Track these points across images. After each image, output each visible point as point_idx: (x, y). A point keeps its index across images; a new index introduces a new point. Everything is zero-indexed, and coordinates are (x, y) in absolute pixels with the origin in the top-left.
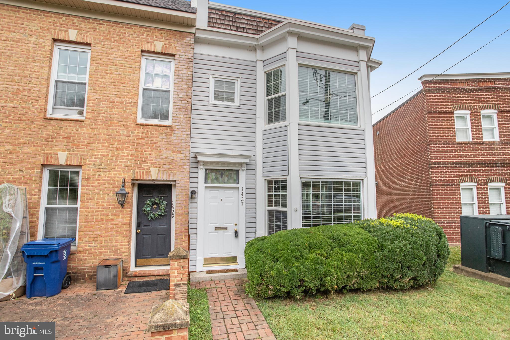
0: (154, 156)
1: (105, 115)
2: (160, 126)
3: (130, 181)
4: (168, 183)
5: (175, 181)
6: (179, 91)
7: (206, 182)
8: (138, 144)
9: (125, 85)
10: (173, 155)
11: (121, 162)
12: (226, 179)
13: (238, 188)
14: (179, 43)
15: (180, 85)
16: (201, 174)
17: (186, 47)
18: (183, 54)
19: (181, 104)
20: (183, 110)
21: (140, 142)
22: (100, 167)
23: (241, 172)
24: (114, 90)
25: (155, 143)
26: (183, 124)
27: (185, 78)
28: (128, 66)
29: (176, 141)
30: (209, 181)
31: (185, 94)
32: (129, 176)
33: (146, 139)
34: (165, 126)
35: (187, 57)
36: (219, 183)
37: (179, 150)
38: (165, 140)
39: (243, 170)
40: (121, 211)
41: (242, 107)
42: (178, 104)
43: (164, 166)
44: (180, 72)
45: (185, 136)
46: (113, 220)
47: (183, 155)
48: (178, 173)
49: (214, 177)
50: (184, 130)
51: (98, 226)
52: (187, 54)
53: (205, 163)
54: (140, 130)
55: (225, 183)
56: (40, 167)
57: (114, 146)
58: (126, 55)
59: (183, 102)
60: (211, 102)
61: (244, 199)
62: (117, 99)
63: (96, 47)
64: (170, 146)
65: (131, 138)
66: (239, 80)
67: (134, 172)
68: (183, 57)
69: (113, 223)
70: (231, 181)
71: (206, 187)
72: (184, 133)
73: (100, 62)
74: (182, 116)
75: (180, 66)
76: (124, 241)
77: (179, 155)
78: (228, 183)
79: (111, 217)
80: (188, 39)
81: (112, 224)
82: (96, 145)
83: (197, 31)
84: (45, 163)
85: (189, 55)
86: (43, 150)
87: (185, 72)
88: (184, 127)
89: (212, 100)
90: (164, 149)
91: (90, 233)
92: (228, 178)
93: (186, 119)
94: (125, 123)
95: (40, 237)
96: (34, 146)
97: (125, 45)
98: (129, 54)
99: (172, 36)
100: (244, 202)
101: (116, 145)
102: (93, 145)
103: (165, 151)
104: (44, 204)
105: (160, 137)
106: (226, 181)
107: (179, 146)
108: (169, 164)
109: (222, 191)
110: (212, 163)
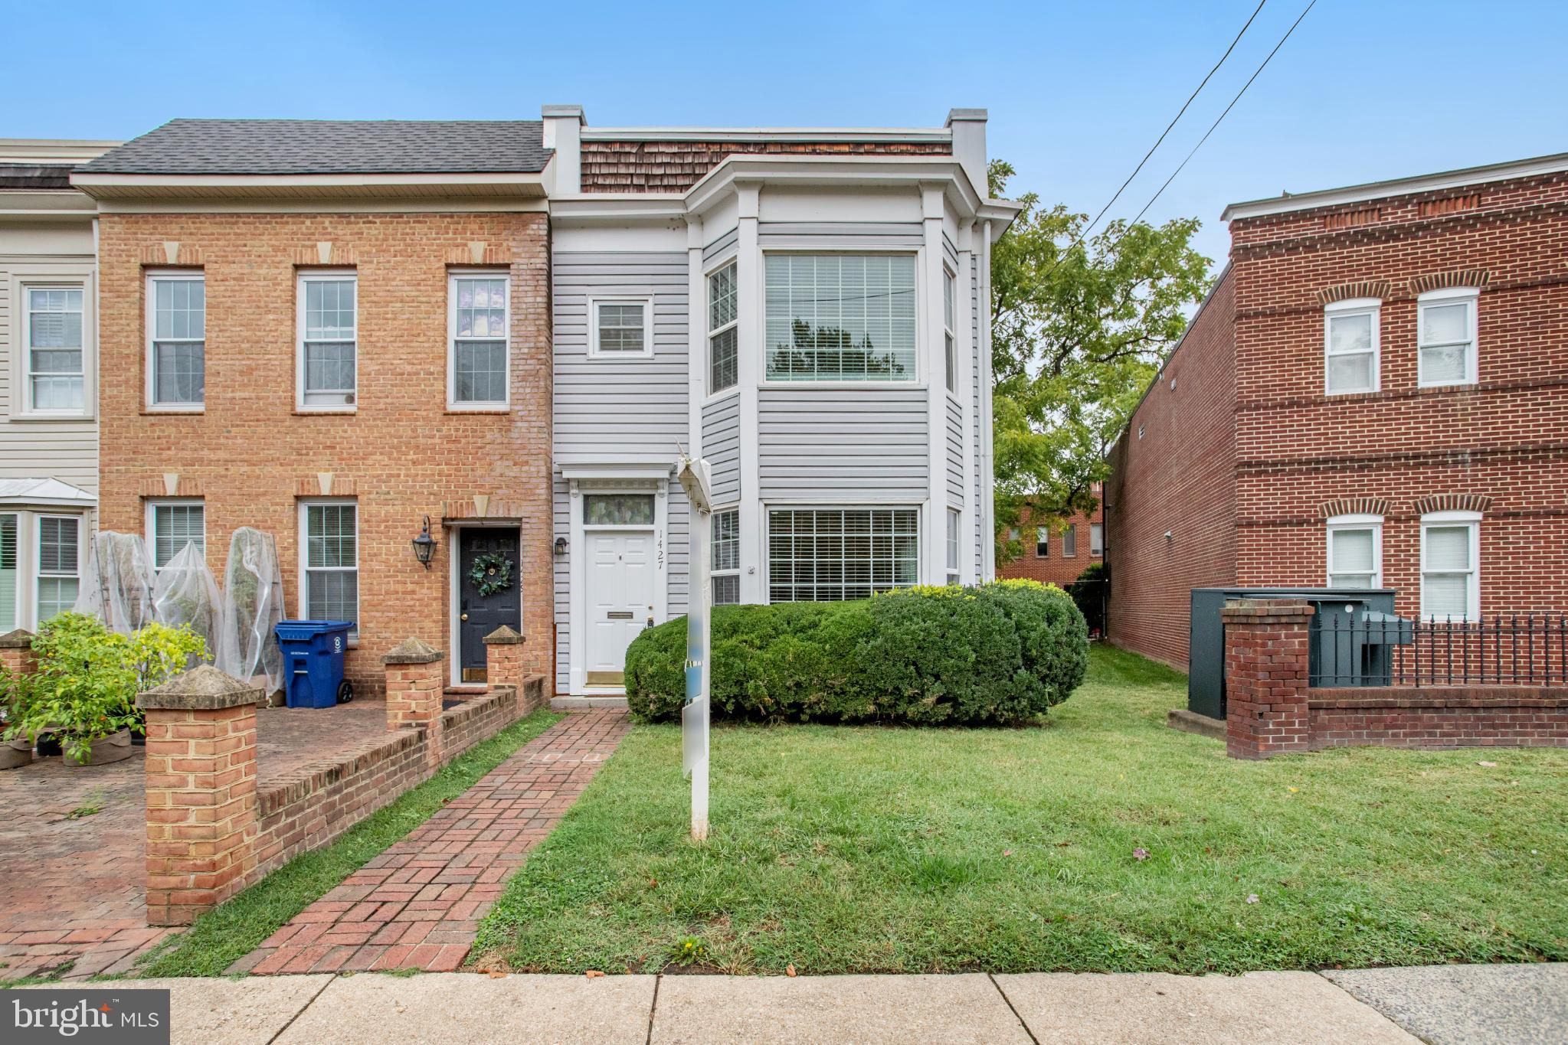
0: (479, 472)
1: (389, 400)
2: (488, 414)
3: (440, 521)
5: (520, 519)
6: (521, 339)
7: (586, 521)
8: (450, 451)
9: (420, 339)
10: (516, 469)
11: (421, 487)
12: (628, 515)
13: (652, 532)
14: (517, 238)
15: (523, 328)
16: (576, 505)
17: (530, 244)
18: (526, 261)
19: (527, 367)
20: (531, 378)
21: (453, 446)
22: (388, 497)
23: (657, 499)
24: (401, 351)
25: (480, 448)
26: (531, 408)
27: (532, 310)
28: (424, 299)
29: (519, 441)
30: (593, 519)
31: (532, 345)
32: (436, 512)
33: (463, 441)
34: (497, 414)
35: (533, 266)
36: (614, 523)
37: (525, 458)
38: (499, 441)
39: (662, 495)
40: (427, 577)
41: (659, 359)
42: (521, 368)
43: (499, 491)
44: (521, 300)
45: (535, 430)
46: (413, 592)
47: (533, 469)
48: (525, 503)
49: (604, 511)
50: (534, 419)
51: (390, 603)
52: (532, 260)
53: (581, 483)
54: (452, 424)
55: (625, 523)
56: (292, 500)
57: (409, 457)
58: (419, 277)
59: (529, 362)
60: (591, 356)
61: (665, 555)
62: (408, 368)
63: (365, 270)
64: (507, 451)
65: (437, 441)
66: (651, 299)
67: (445, 504)
68: (525, 267)
69: (415, 597)
70: (638, 519)
71: (586, 532)
72: (533, 424)
73: (375, 299)
74: (528, 390)
75: (521, 289)
76: (434, 630)
77: (525, 468)
78: (632, 522)
79: (410, 587)
80: (535, 227)
81: (412, 599)
82: (378, 457)
83: (553, 205)
84: (300, 494)
85: (538, 261)
86: (295, 470)
87: (531, 300)
88: (533, 413)
89: (594, 351)
90: (497, 457)
91: (378, 614)
92: (633, 513)
93: (536, 396)
94: (424, 413)
95: (303, 615)
96: (281, 465)
97: (415, 258)
98: (423, 277)
99: (502, 226)
100: (665, 560)
101: (412, 456)
102: (374, 457)
103: (499, 463)
104: (304, 565)
105: (489, 436)
106: (628, 519)
107: (526, 452)
108: (508, 487)
109: (620, 539)
110: (595, 482)
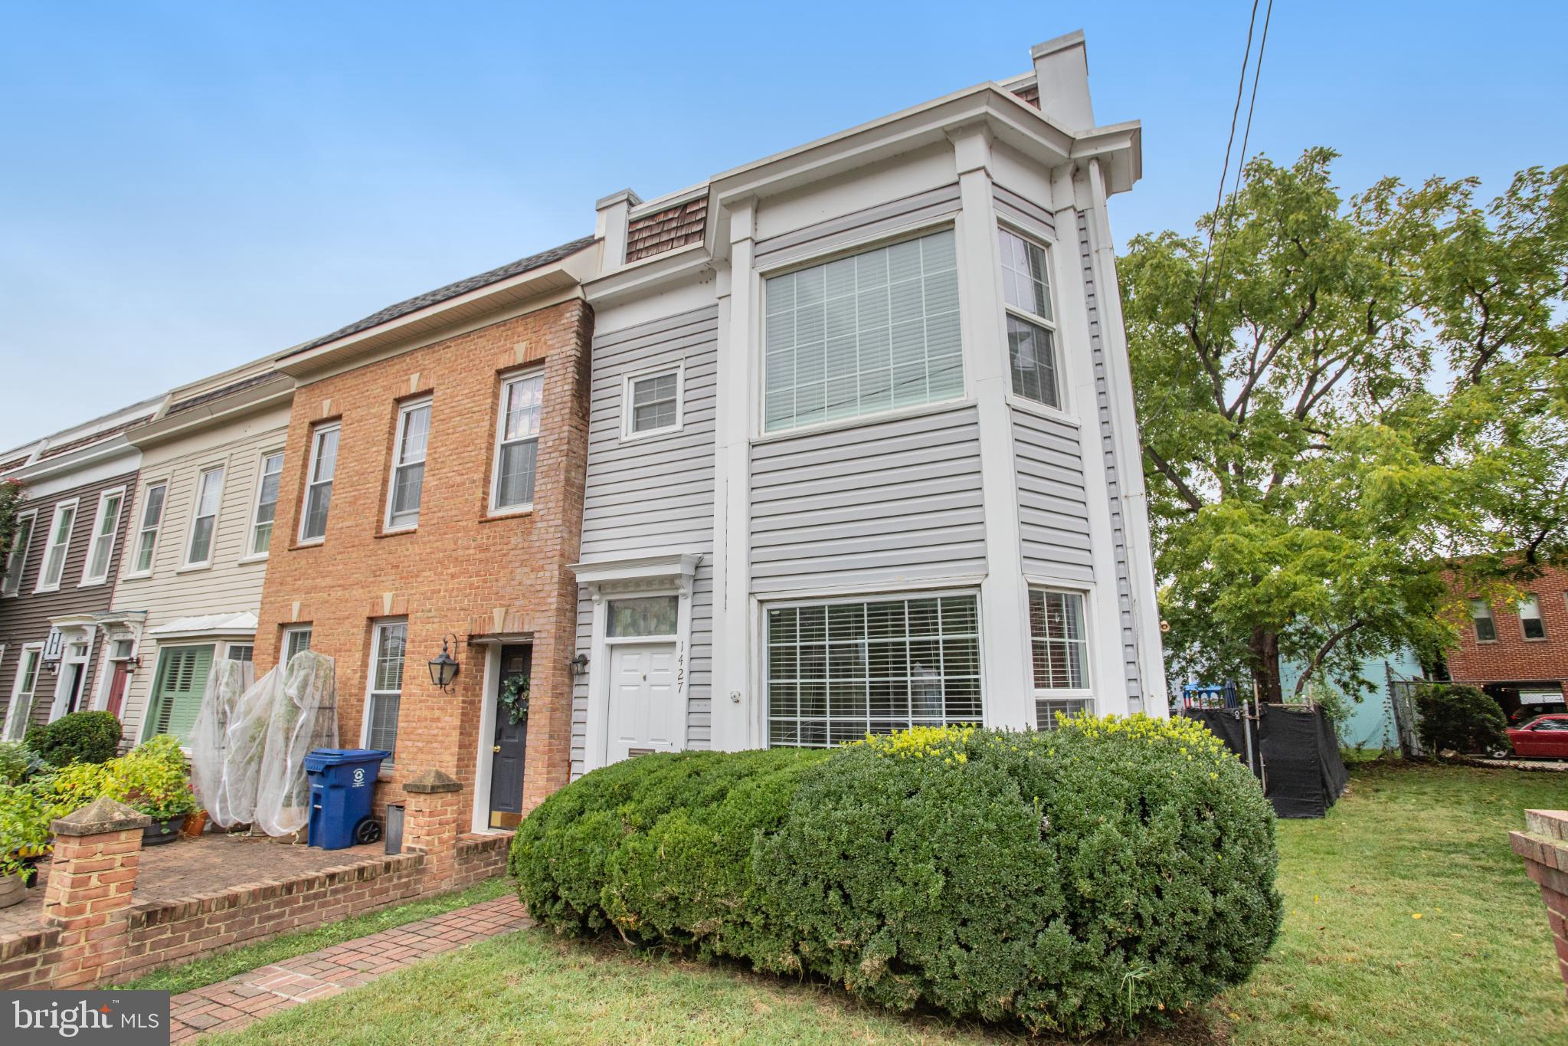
0: (501, 583)
1: (440, 514)
2: (514, 517)
3: (466, 638)
4: (521, 640)
5: (531, 634)
6: (548, 432)
7: (610, 632)
8: (481, 561)
9: (469, 449)
10: (532, 575)
11: (455, 601)
12: (653, 623)
13: (673, 644)
14: (553, 330)
15: (550, 420)
16: (599, 615)
17: (563, 333)
18: (558, 351)
19: (550, 461)
20: (553, 473)
21: (482, 556)
22: (430, 614)
23: (681, 600)
24: (455, 463)
25: (505, 555)
26: (551, 505)
27: (559, 400)
28: (476, 409)
29: (538, 544)
30: (619, 630)
31: (556, 436)
32: (463, 629)
33: (492, 548)
34: (521, 516)
35: (563, 355)
36: (639, 634)
37: (541, 563)
38: (520, 546)
39: (685, 596)
40: (450, 702)
41: (689, 430)
42: (545, 463)
43: (517, 603)
44: (551, 392)
45: (552, 529)
46: (438, 719)
47: (547, 574)
48: (538, 615)
49: (629, 620)
50: (552, 517)
51: (420, 731)
52: (564, 349)
53: (601, 586)
54: (485, 531)
55: (650, 633)
56: (365, 622)
57: (449, 571)
58: (475, 389)
59: (553, 455)
60: (624, 439)
61: (685, 675)
62: (458, 479)
63: (437, 393)
64: (527, 557)
65: (472, 551)
66: (682, 364)
67: (472, 619)
68: (557, 357)
69: (440, 725)
70: (663, 627)
71: (612, 647)
72: (551, 523)
73: (442, 417)
74: (549, 486)
75: (552, 380)
76: (451, 764)
77: (541, 574)
78: (657, 632)
79: (437, 713)
80: (568, 315)
81: (437, 728)
82: (427, 573)
83: (586, 289)
84: (374, 615)
85: (568, 348)
86: (370, 592)
87: (559, 389)
88: (552, 510)
89: (627, 432)
90: (517, 564)
91: (410, 744)
92: (658, 621)
93: (555, 491)
94: (465, 523)
95: (363, 744)
96: (362, 587)
97: (474, 371)
98: (478, 387)
99: (542, 323)
100: (685, 681)
101: (452, 570)
102: (424, 574)
103: (519, 570)
104: (371, 688)
105: (513, 541)
106: (652, 628)
107: (542, 555)
108: (524, 596)
109: (646, 654)
110: (615, 584)
